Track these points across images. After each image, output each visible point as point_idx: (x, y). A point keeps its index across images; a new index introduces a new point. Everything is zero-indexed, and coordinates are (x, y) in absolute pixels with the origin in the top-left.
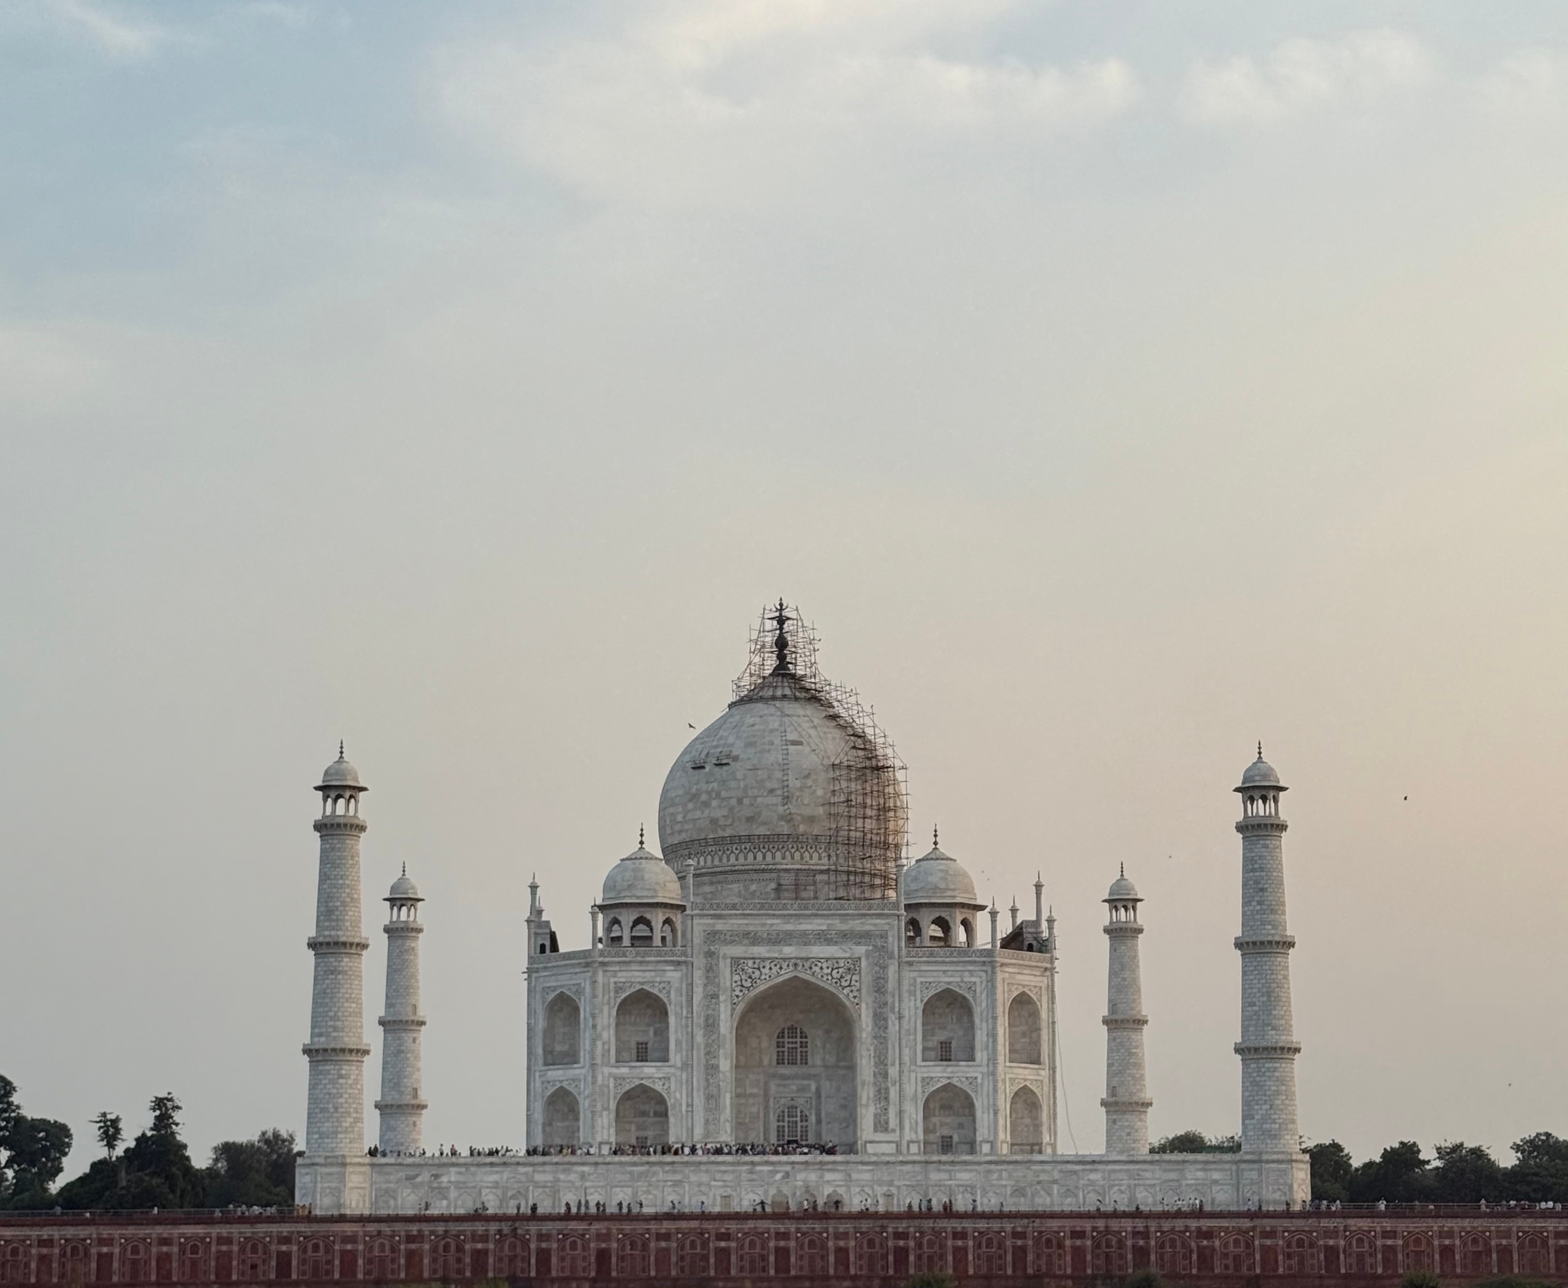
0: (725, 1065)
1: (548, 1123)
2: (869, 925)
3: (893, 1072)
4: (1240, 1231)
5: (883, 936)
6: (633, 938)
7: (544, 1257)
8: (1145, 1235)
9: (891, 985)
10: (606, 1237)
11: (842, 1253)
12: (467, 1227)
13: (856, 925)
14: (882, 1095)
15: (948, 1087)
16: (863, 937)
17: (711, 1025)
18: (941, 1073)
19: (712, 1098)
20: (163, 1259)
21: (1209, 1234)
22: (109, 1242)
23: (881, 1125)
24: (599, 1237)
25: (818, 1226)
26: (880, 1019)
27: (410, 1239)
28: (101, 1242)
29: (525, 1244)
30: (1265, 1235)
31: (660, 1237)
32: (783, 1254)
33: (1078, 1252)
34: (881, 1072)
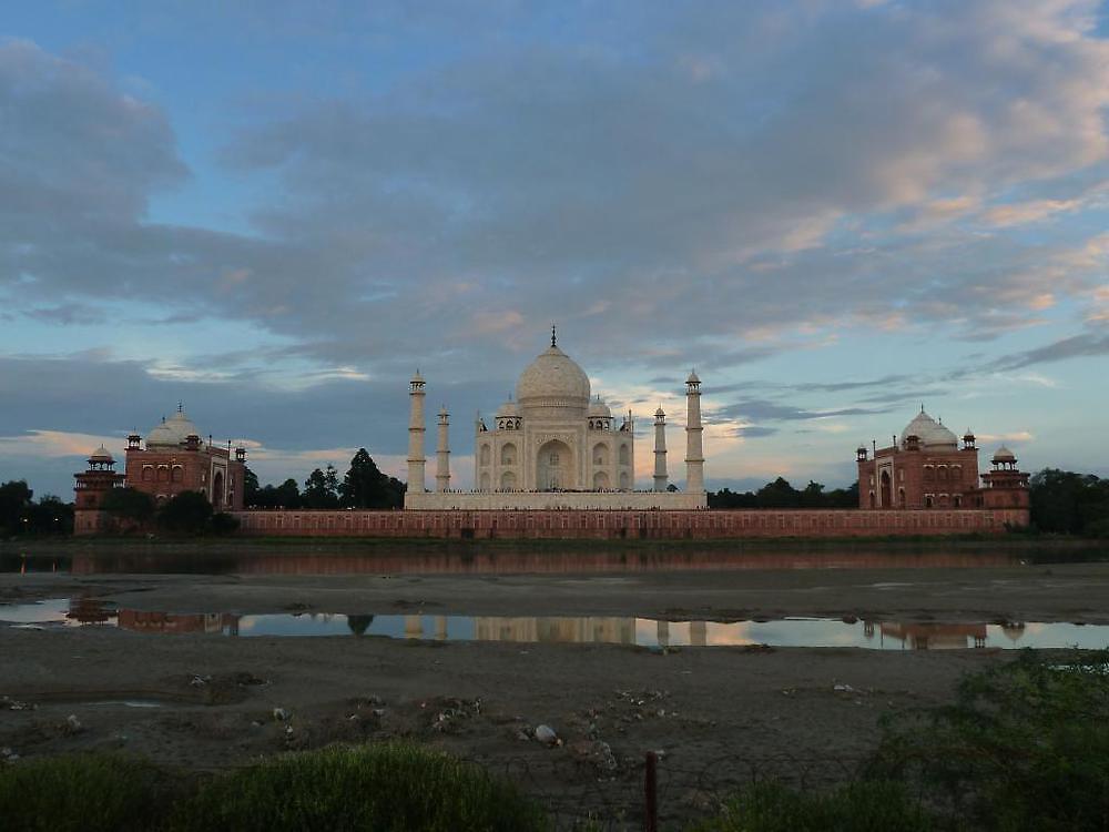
0: (534, 465)
1: (481, 482)
2: (577, 423)
3: (584, 467)
4: (685, 515)
5: (582, 426)
6: (507, 427)
7: (477, 522)
8: (657, 515)
9: (584, 441)
11: (566, 522)
12: (454, 513)
13: (573, 423)
14: (581, 474)
15: (601, 472)
16: (576, 427)
17: (529, 453)
18: (598, 468)
19: (530, 476)
20: (365, 522)
21: (675, 516)
23: (580, 483)
24: (493, 516)
25: (559, 514)
26: (580, 451)
27: (437, 517)
29: (471, 517)
30: (692, 516)
31: (512, 516)
33: (636, 522)
34: (581, 468)
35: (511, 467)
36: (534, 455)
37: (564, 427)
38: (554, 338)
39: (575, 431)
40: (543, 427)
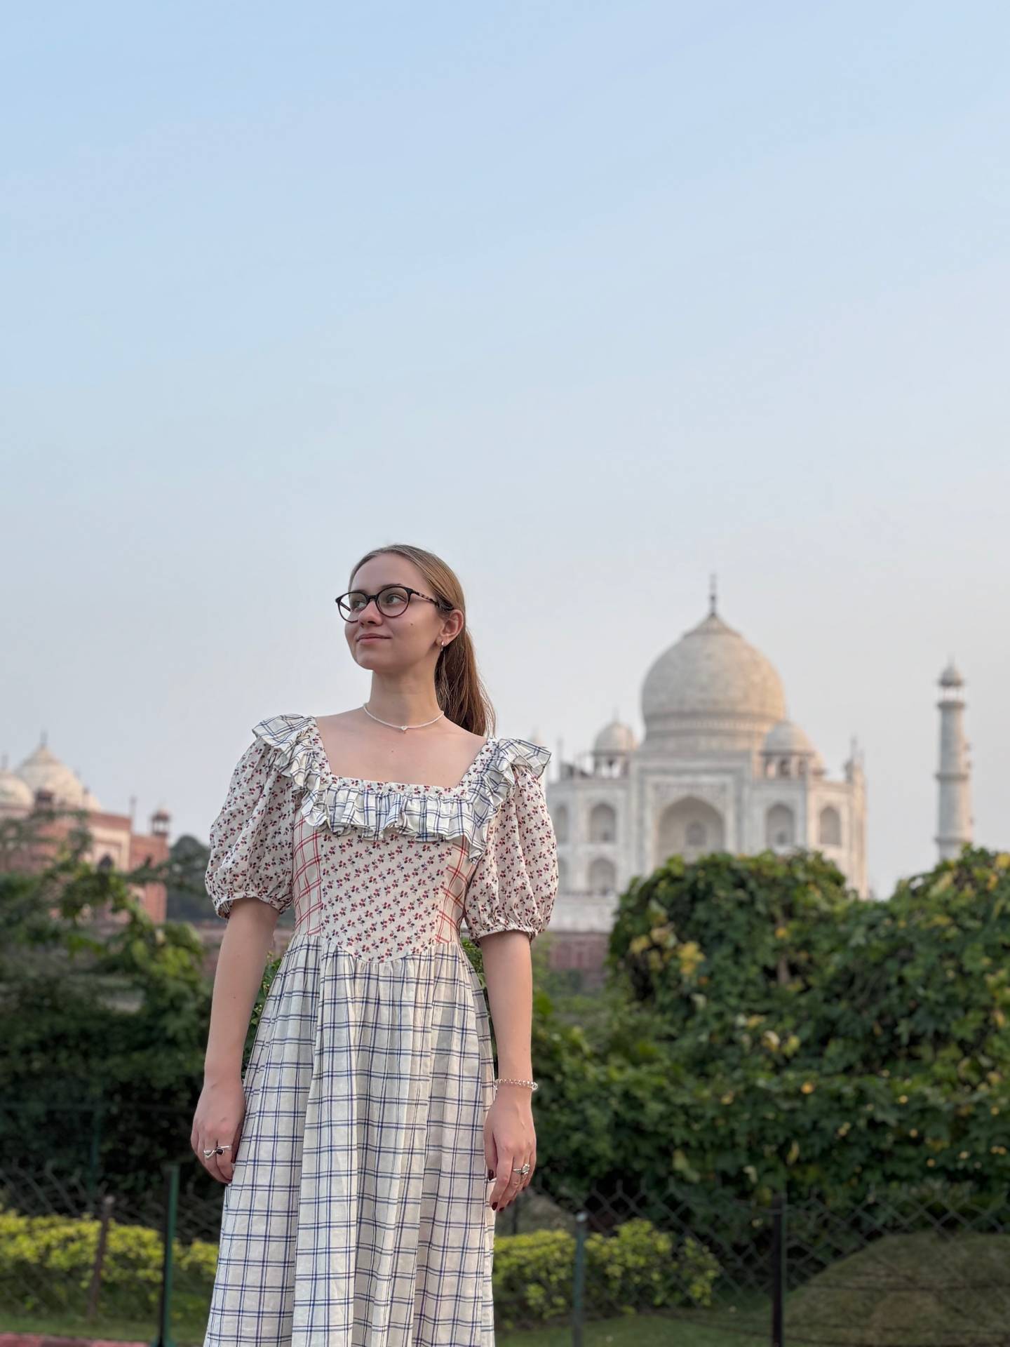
2: (735, 764)
5: (741, 771)
9: (746, 800)
13: (726, 764)
16: (732, 771)
19: (642, 865)
26: (739, 819)
35: (607, 849)
36: (651, 822)
37: (707, 771)
38: (713, 598)
39: (728, 779)
40: (665, 772)
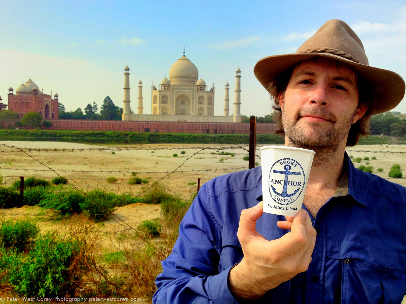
0: (174, 104)
1: (154, 111)
2: (192, 88)
3: (194, 105)
4: (232, 125)
5: (194, 89)
6: (164, 89)
7: (151, 126)
8: (221, 125)
10: (158, 124)
11: (185, 126)
12: (142, 122)
13: (190, 88)
14: (193, 108)
15: (201, 108)
16: (192, 89)
17: (173, 99)
18: (200, 106)
19: (173, 108)
20: (106, 125)
21: (228, 125)
22: (100, 123)
23: (193, 112)
24: (157, 124)
25: (183, 123)
26: (193, 99)
27: (135, 123)
28: (99, 123)
29: (149, 124)
30: (235, 125)
31: (165, 124)
32: (179, 126)
33: (213, 127)
34: (193, 106)
35: (166, 105)
36: (175, 100)
37: (187, 89)
38: (184, 52)
39: (191, 91)
40: (178, 89)
